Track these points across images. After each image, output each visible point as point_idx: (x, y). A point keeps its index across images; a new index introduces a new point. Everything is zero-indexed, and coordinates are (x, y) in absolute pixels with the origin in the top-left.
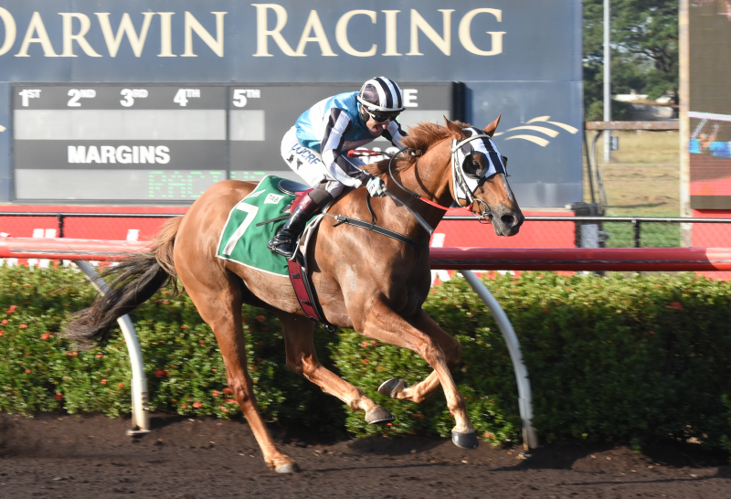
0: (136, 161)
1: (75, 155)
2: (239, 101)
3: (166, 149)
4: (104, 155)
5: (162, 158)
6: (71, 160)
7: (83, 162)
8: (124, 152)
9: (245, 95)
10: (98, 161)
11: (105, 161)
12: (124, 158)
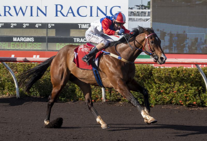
0: (27, 41)
1: (15, 39)
2: (49, 26)
3: (33, 38)
4: (21, 39)
5: (32, 40)
6: (14, 41)
7: (16, 41)
8: (25, 39)
9: (51, 25)
10: (20, 41)
11: (21, 41)
12: (25, 40)
